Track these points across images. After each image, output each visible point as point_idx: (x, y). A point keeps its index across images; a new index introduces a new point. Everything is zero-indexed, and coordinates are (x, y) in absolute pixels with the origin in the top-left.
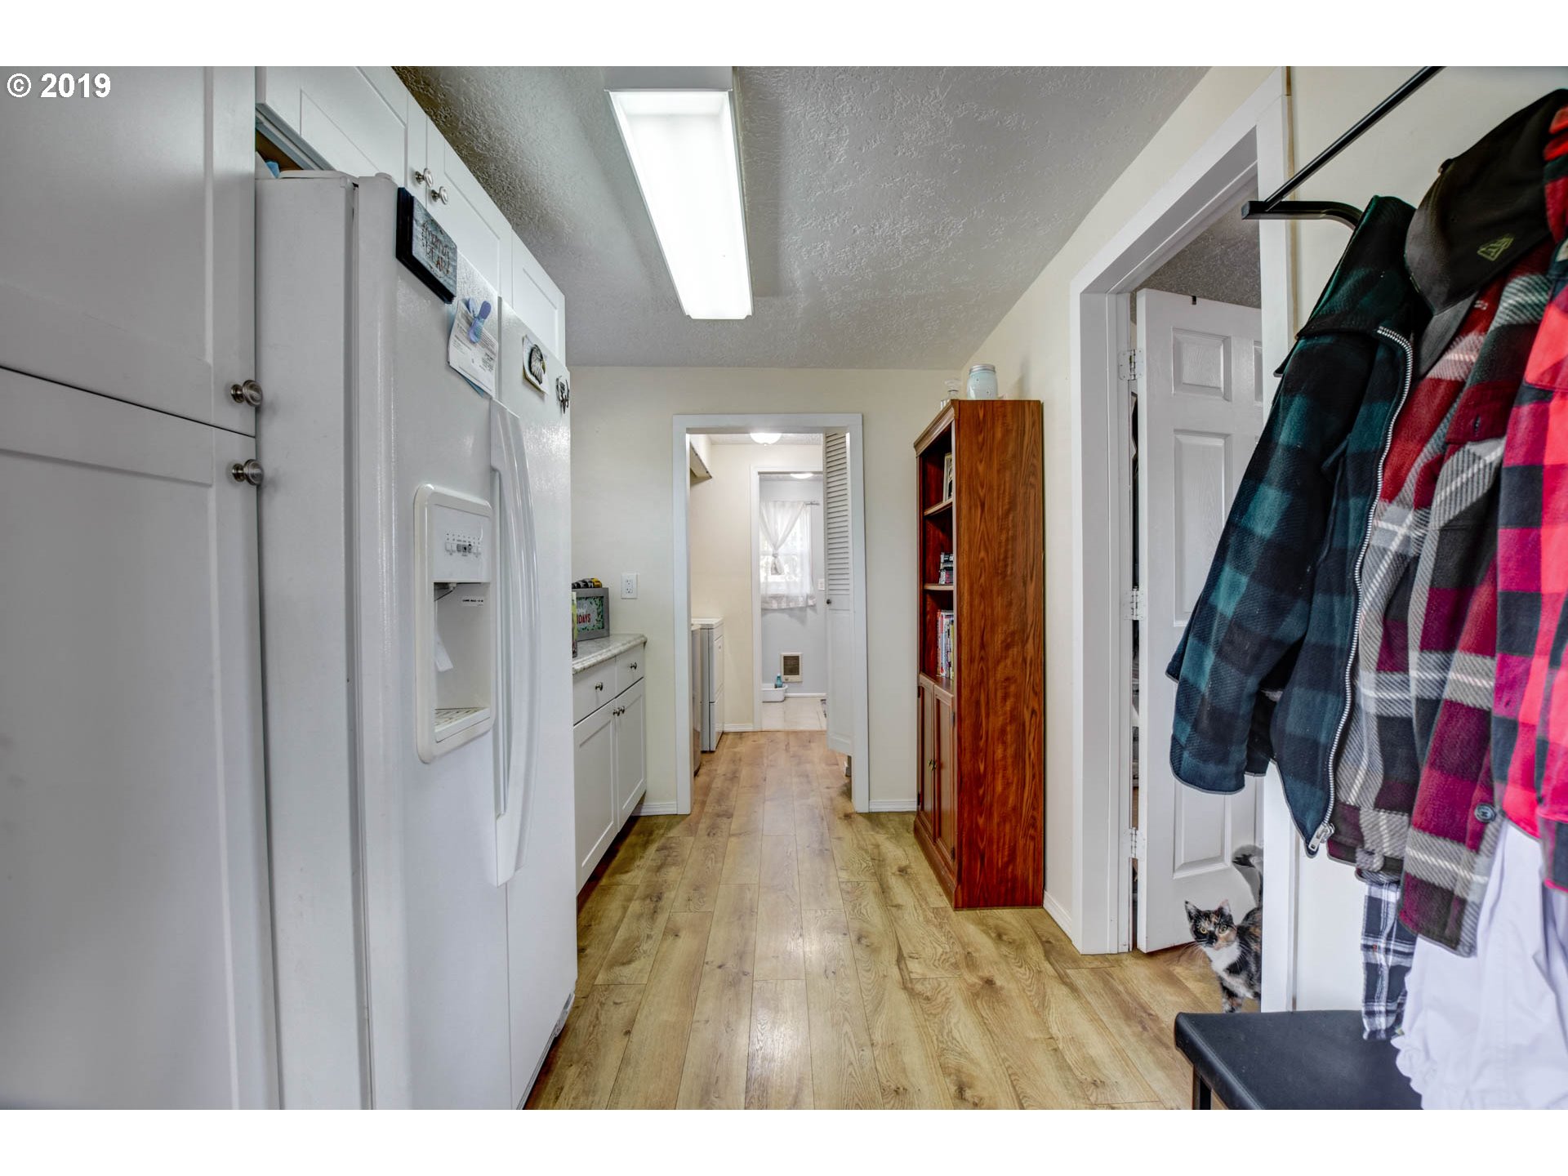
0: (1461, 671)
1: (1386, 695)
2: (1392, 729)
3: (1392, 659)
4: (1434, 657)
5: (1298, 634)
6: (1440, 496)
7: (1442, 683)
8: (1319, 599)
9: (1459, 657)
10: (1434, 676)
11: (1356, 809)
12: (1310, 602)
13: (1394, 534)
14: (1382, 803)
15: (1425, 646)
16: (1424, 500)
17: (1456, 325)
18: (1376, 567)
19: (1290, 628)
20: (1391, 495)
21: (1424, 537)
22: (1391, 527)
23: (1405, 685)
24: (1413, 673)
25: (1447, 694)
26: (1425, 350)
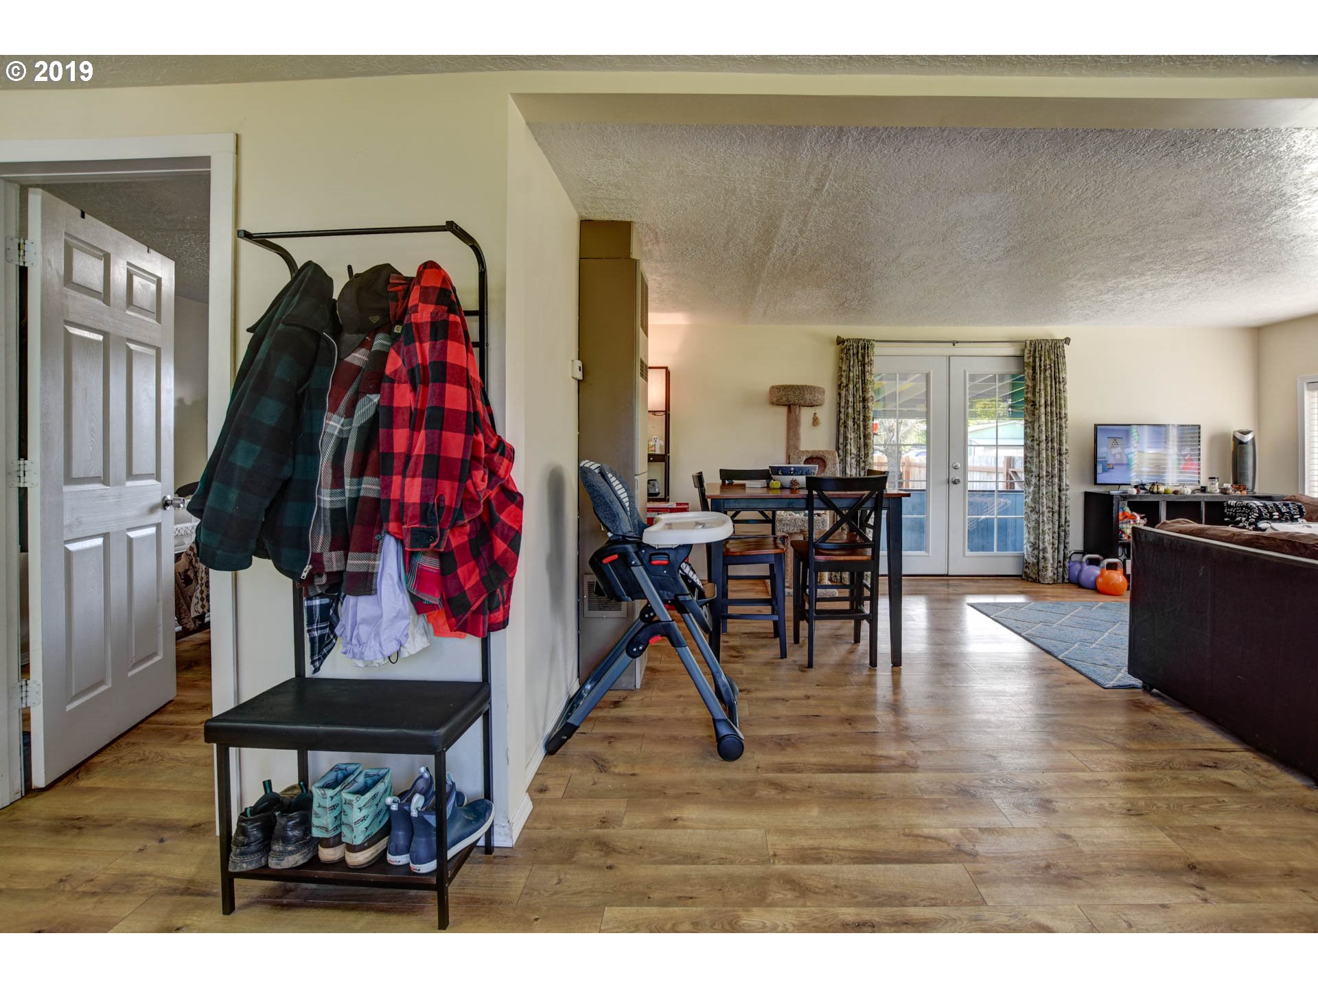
0: (366, 484)
1: (334, 499)
2: (337, 514)
3: (338, 482)
4: (355, 480)
5: (289, 475)
6: (357, 414)
7: (359, 490)
8: (300, 458)
9: (366, 479)
10: (355, 488)
11: (321, 554)
12: (294, 458)
13: (336, 427)
14: (333, 548)
15: (352, 476)
16: (350, 414)
17: (359, 342)
18: (329, 442)
19: (287, 472)
20: (334, 409)
21: (350, 430)
22: (335, 424)
23: (343, 493)
24: (347, 487)
25: (362, 493)
26: (343, 348)
